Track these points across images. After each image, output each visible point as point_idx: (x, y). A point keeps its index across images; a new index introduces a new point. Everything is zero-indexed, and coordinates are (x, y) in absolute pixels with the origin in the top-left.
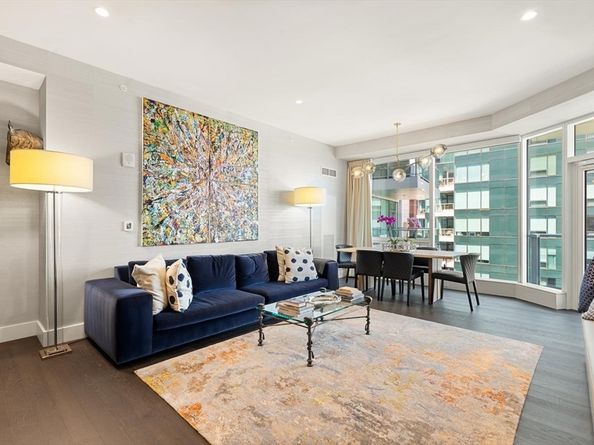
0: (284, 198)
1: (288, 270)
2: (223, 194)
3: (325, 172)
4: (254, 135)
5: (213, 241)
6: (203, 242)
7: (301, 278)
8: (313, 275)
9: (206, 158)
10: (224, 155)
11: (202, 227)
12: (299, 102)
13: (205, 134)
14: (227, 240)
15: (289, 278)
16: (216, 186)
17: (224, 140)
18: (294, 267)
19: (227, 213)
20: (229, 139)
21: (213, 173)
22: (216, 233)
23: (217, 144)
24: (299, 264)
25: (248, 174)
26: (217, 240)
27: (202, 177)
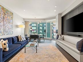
0: (17, 26)
1: (21, 39)
2: (7, 25)
3: (23, 22)
4: (13, 14)
5: (4, 35)
6: (2, 35)
7: (24, 40)
8: (25, 39)
9: (3, 16)
10: (7, 16)
11: (2, 32)
12: (24, 11)
13: (3, 11)
14: (7, 34)
15: (22, 40)
16: (5, 23)
17: (7, 13)
18: (22, 38)
19: (7, 29)
20: (8, 13)
21: (4, 20)
22: (5, 33)
23: (5, 14)
24: (23, 38)
25: (11, 21)
26: (5, 34)
27: (2, 20)
